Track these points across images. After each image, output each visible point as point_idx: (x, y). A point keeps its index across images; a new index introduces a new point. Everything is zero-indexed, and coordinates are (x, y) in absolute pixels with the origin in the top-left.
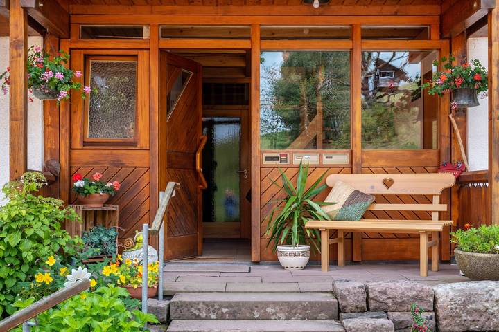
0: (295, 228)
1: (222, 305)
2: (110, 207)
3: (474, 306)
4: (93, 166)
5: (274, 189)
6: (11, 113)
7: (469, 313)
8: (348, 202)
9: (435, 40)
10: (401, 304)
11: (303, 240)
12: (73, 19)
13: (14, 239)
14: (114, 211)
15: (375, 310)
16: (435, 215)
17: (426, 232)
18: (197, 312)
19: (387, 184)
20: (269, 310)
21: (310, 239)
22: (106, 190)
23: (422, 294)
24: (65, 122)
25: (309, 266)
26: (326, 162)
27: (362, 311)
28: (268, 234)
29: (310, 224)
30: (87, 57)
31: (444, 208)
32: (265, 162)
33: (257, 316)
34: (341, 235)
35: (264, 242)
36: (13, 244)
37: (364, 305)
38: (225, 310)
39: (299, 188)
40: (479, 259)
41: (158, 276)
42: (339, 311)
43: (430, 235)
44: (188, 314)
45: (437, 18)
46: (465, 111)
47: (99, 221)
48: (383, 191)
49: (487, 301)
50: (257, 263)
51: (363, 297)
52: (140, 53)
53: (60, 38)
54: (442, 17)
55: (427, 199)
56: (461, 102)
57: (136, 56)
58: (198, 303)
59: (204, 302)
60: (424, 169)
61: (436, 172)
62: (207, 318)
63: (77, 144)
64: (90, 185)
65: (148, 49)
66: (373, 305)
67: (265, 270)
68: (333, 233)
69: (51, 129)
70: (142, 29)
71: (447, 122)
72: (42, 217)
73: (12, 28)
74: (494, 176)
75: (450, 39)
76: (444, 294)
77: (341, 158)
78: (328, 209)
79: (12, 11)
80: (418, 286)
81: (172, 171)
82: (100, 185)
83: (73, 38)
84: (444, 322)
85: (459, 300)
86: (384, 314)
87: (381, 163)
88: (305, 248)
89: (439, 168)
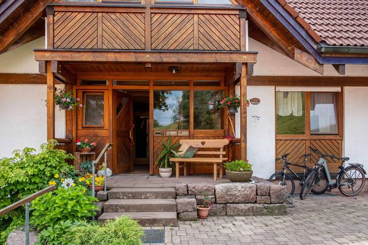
0: (166, 161)
1: (129, 193)
2: (92, 153)
3: (230, 193)
4: (86, 136)
5: (159, 146)
6: (48, 115)
7: (228, 195)
8: (187, 151)
9: (222, 87)
10: (201, 192)
11: (169, 166)
12: (78, 77)
13: (42, 167)
14: (94, 155)
15: (191, 195)
16: (221, 156)
17: (216, 163)
18: (119, 196)
19: (203, 143)
20: (148, 195)
21: (172, 165)
22: (90, 146)
23: (210, 188)
24: (74, 118)
25: (171, 176)
26: (179, 135)
27: (186, 195)
28: (156, 163)
29: (172, 159)
30: (84, 93)
31: (224, 153)
32: (155, 135)
33: (143, 197)
34: (185, 164)
35: (155, 167)
36: (42, 169)
37: (186, 193)
38: (130, 195)
39: (168, 145)
40: (234, 174)
41: (104, 182)
42: (176, 195)
43: (218, 164)
44: (115, 197)
45: (223, 78)
46: (234, 114)
47: (88, 159)
48: (201, 146)
49: (235, 191)
50: (152, 175)
51: (186, 189)
52: (105, 91)
53: (72, 85)
54: (225, 77)
55: (218, 149)
56: (231, 111)
57: (103, 92)
58: (119, 192)
59: (122, 192)
60: (219, 137)
61: (223, 139)
62: (123, 198)
63: (80, 127)
64: (84, 144)
65: (108, 90)
66: (190, 193)
67: (155, 178)
68: (181, 163)
69: (69, 121)
70: (106, 81)
71: (227, 119)
72: (56, 158)
73: (48, 80)
74: (242, 140)
75: (228, 86)
76: (219, 188)
77: (185, 133)
78: (179, 153)
79: (48, 74)
80: (208, 185)
81: (118, 138)
82: (88, 144)
83: (78, 85)
84: (218, 200)
85: (224, 191)
86: (194, 196)
87: (201, 135)
88: (170, 169)
89: (224, 137)
